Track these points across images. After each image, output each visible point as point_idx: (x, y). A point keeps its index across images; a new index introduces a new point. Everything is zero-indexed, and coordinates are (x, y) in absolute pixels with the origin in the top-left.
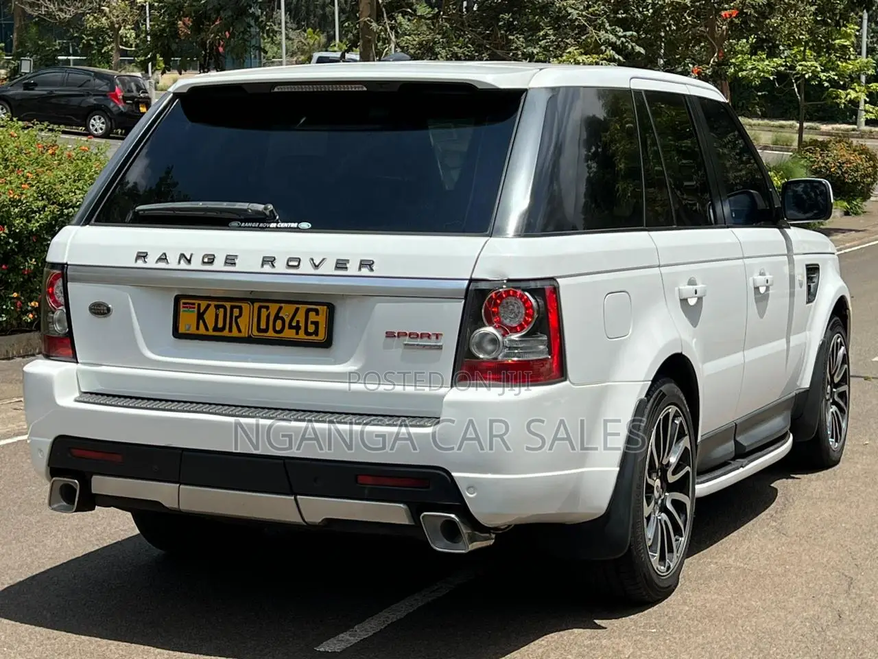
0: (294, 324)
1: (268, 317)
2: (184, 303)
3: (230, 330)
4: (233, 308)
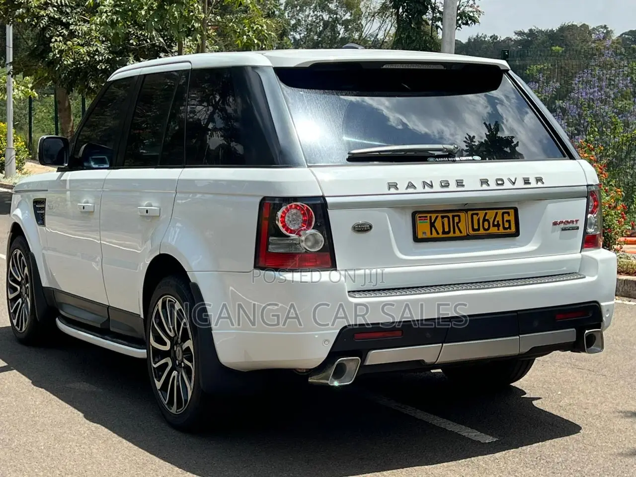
0: (496, 223)
1: (479, 220)
2: (419, 217)
3: (454, 232)
4: (453, 217)
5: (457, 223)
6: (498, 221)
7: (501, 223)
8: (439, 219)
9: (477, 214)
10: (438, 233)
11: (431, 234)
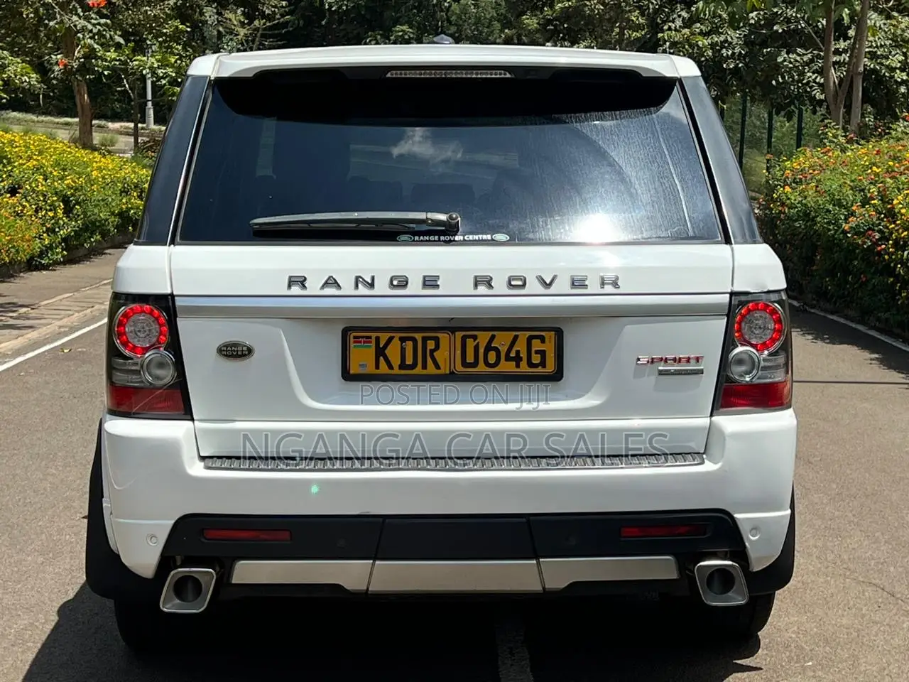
0: (513, 354)
1: (476, 348)
2: (355, 337)
3: (424, 367)
4: (425, 340)
5: (432, 351)
6: (518, 352)
7: (524, 355)
8: (396, 342)
9: (475, 337)
10: (391, 367)
11: (377, 367)
